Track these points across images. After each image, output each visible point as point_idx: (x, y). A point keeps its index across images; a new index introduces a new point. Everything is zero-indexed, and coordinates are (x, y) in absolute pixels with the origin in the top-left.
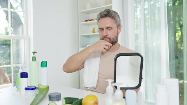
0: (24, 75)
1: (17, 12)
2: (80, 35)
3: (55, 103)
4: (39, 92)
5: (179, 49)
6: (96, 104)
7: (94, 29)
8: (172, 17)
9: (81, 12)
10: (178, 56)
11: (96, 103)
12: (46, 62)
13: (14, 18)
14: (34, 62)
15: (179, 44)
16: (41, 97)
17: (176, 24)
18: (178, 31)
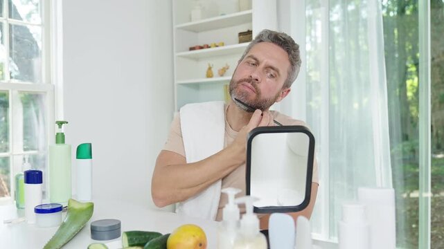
0: (34, 177)
1: (28, 27)
2: (176, 82)
3: (103, 245)
4: (69, 219)
5: (412, 118)
6: (200, 248)
7: (210, 68)
8: (396, 42)
9: (178, 28)
10: (409, 133)
11: (201, 245)
12: (88, 147)
13: (17, 40)
14: (60, 146)
15: (412, 106)
16: (73, 229)
17: (405, 59)
18: (411, 75)
